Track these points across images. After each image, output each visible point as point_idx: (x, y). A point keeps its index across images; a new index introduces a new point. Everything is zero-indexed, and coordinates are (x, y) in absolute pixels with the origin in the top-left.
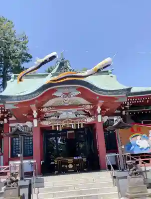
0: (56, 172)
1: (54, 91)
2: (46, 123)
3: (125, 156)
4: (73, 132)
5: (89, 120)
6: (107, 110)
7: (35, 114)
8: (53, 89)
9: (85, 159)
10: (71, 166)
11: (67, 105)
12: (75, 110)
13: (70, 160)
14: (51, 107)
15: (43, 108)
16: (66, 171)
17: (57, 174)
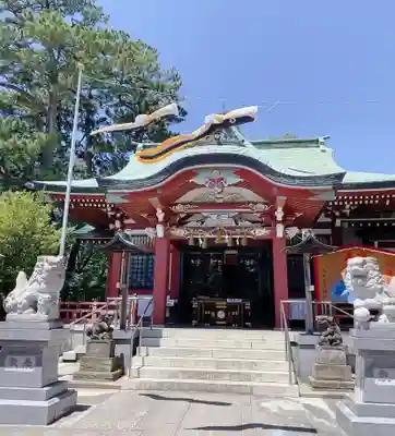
0: (194, 322)
1: (193, 174)
2: (179, 233)
3: (320, 305)
4: (235, 252)
5: (261, 232)
6: (298, 215)
7: (160, 216)
8: (191, 171)
9: (248, 305)
10: (221, 315)
11: (221, 201)
12: (234, 212)
13: (221, 304)
14: (190, 203)
15: (176, 204)
16: (211, 323)
17: (196, 326)
